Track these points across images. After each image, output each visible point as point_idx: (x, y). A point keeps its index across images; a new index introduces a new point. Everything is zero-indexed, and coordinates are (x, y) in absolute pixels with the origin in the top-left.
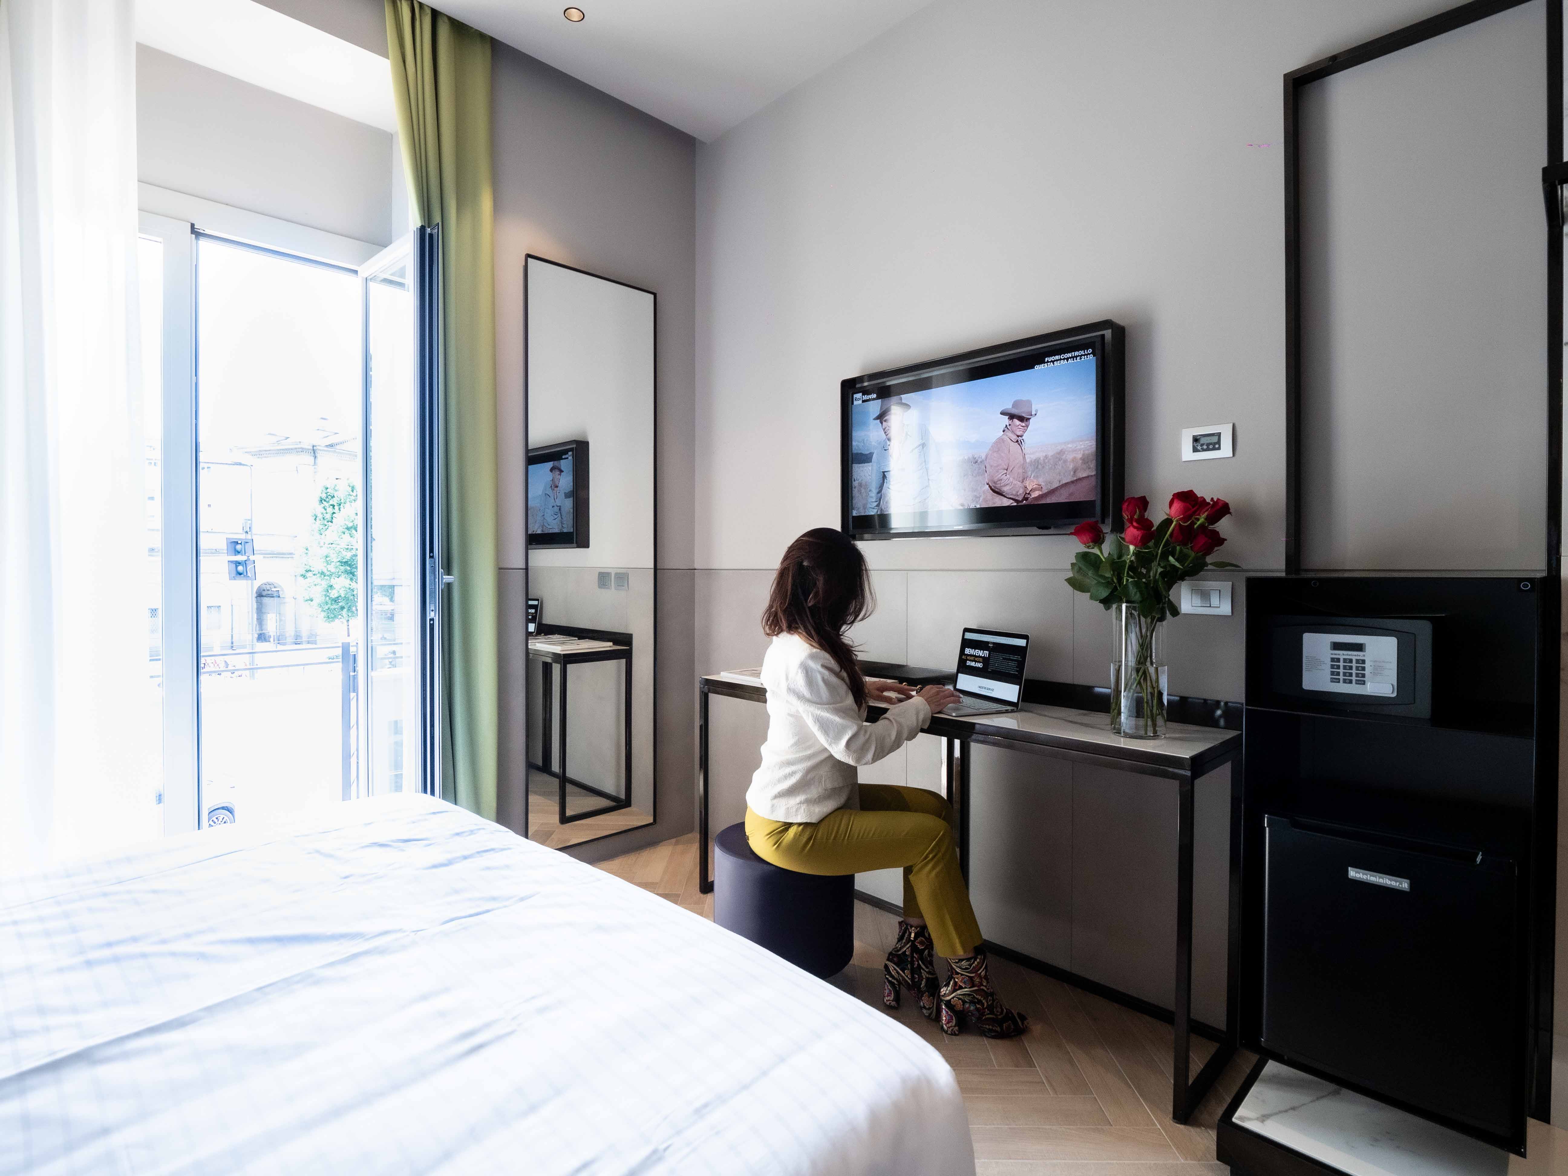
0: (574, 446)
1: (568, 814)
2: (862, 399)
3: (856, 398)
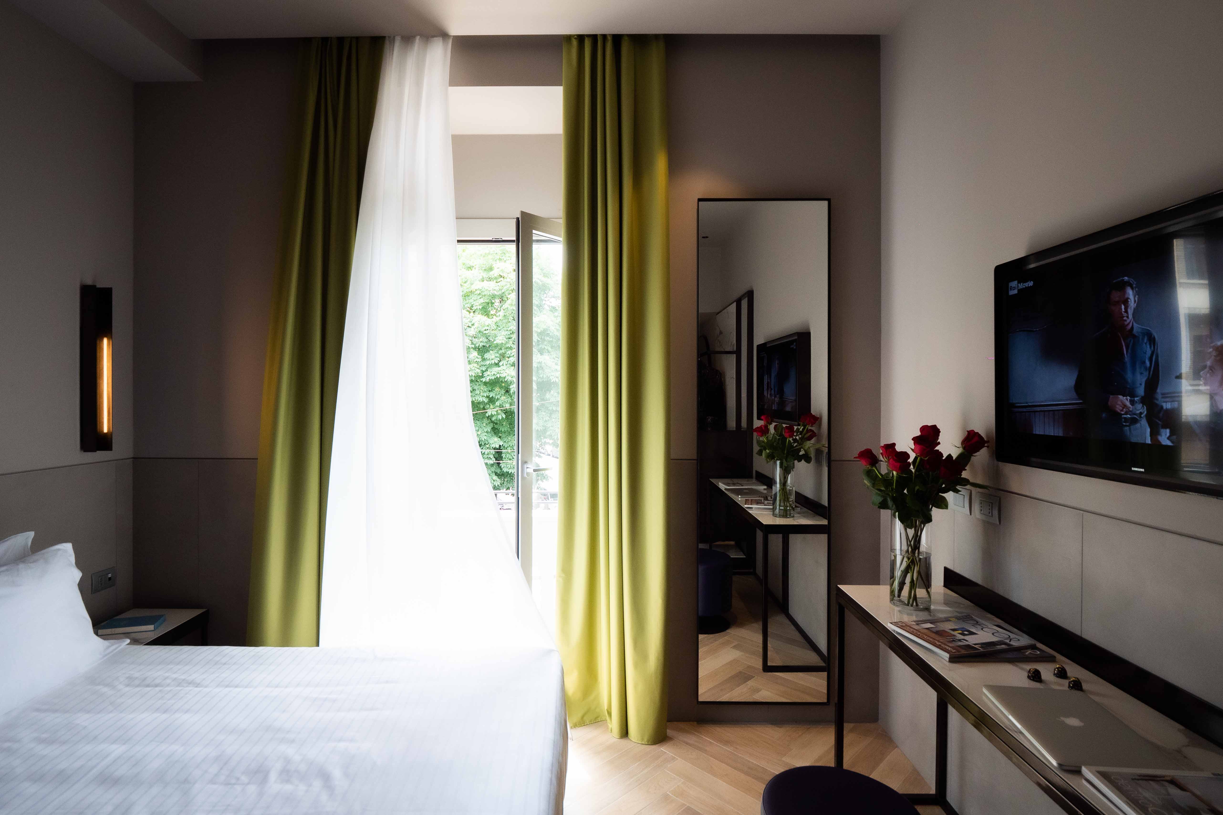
0: (796, 337)
1: (769, 664)
2: (1019, 288)
3: (1010, 287)
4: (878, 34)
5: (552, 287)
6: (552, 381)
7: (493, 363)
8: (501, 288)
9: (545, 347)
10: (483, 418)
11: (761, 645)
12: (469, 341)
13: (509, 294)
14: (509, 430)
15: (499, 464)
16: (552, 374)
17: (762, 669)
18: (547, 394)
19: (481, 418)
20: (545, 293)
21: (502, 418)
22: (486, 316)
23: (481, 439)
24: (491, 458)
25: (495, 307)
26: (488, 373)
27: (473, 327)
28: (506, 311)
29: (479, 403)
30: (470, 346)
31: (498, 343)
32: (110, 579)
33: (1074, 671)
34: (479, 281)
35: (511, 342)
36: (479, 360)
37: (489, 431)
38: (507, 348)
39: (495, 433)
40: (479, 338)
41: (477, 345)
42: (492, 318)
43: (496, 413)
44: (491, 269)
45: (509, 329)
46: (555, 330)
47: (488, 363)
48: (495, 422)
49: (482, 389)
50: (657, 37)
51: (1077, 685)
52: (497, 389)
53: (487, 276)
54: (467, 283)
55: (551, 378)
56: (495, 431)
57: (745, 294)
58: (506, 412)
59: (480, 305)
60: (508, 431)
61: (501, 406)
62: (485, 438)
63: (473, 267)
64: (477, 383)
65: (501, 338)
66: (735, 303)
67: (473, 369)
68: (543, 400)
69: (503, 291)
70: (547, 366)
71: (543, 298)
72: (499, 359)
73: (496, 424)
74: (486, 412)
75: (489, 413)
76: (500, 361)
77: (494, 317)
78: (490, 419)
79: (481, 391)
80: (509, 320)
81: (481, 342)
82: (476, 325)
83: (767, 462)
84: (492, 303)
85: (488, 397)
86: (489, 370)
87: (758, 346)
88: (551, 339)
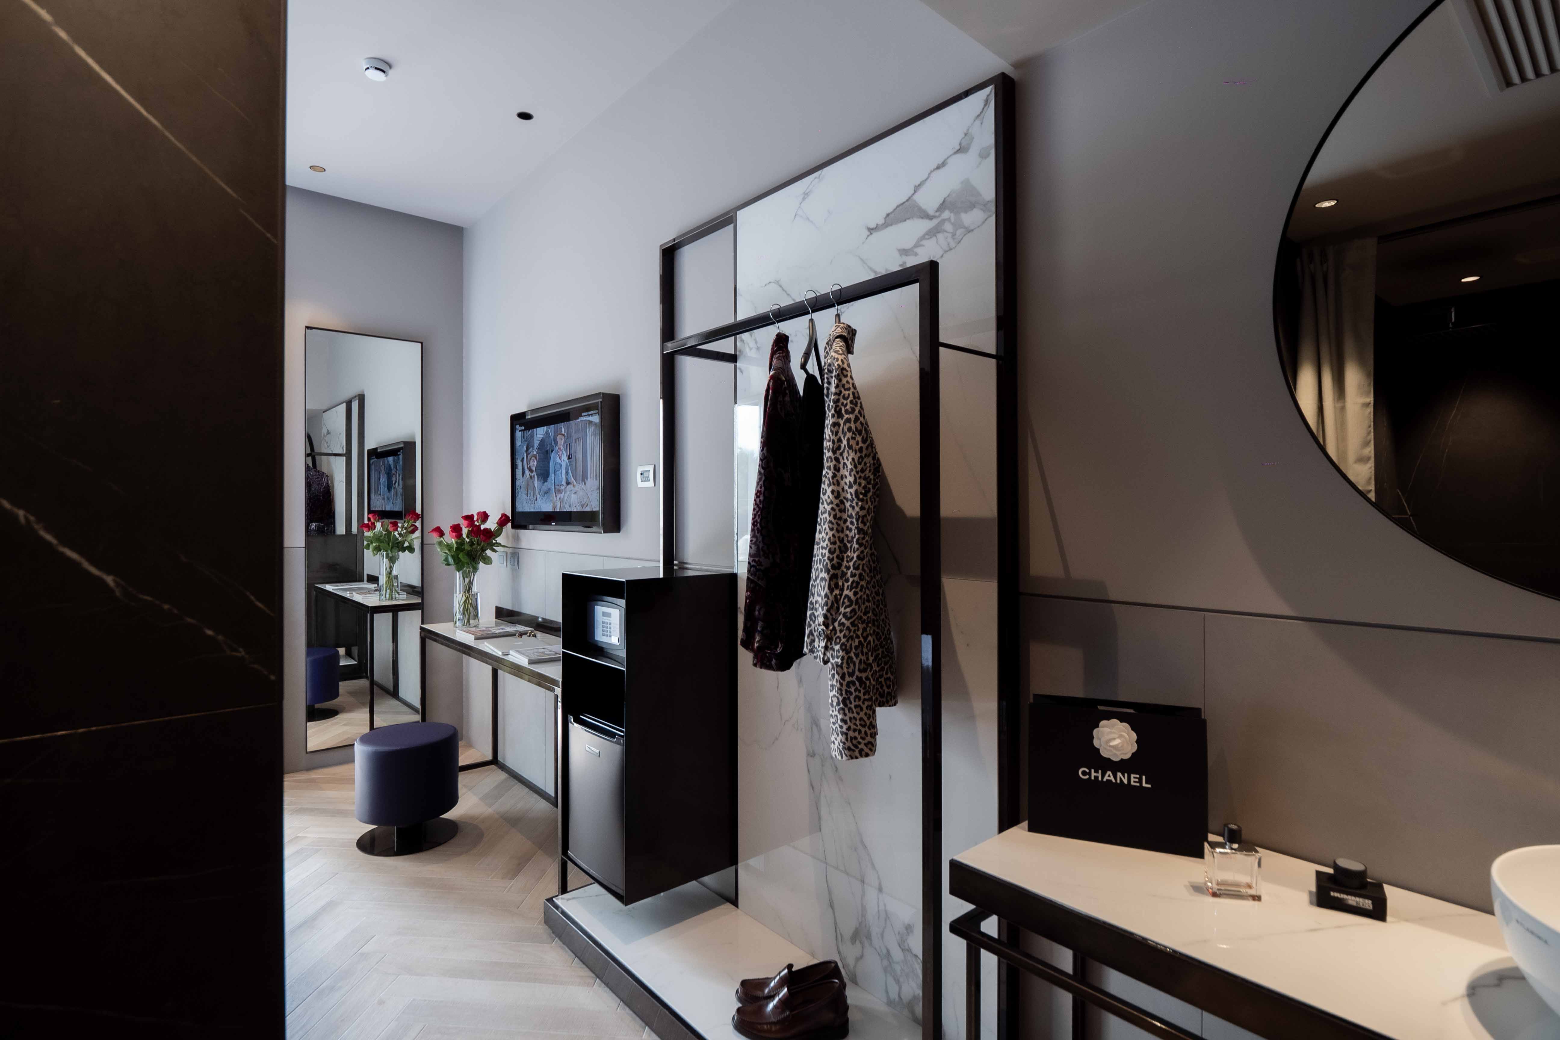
3: (516, 428)
4: (461, 225)
11: (368, 719)
57: (356, 397)
66: (345, 404)
83: (375, 555)
87: (368, 451)
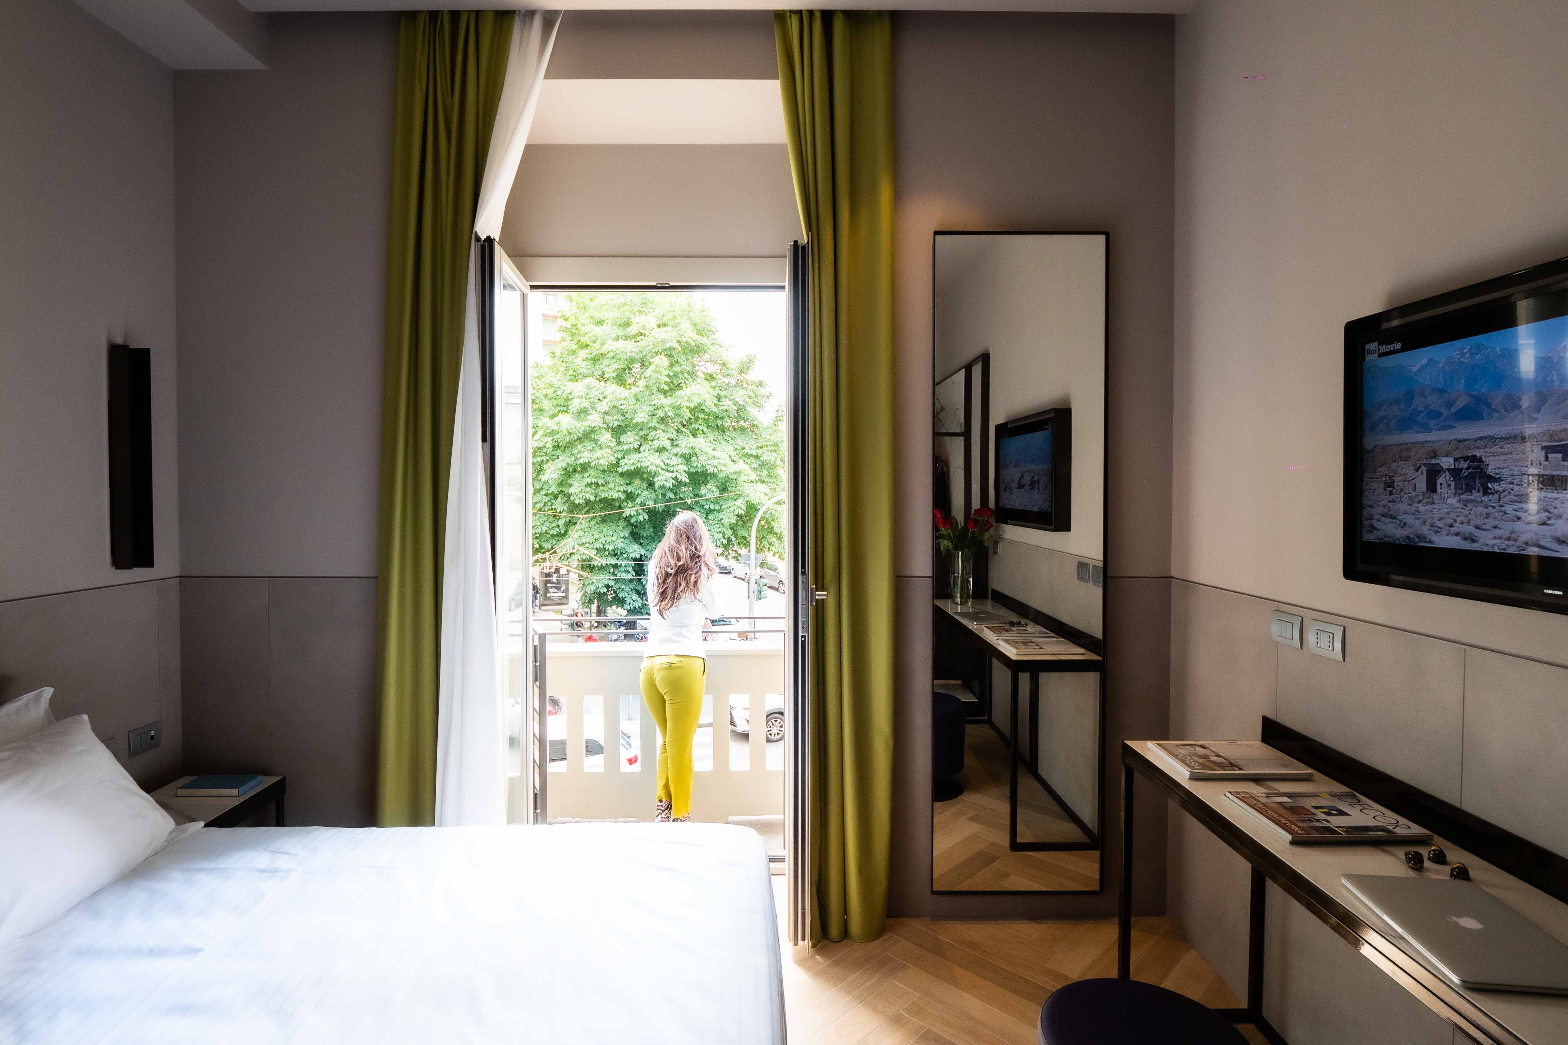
0: (1052, 415)
1: (1019, 840)
2: (1380, 352)
3: (1368, 350)
4: (1172, 12)
5: (708, 349)
6: (709, 472)
7: (632, 448)
8: (641, 349)
9: (700, 427)
10: (619, 519)
11: (1008, 817)
12: (599, 419)
13: (652, 357)
14: (653, 535)
15: (640, 580)
16: (709, 462)
17: (1009, 846)
18: (702, 488)
19: (616, 519)
20: (699, 356)
21: (645, 519)
22: (622, 386)
23: (616, 547)
24: (630, 571)
25: (634, 374)
26: (626, 461)
27: (605, 401)
28: (648, 379)
29: (613, 500)
30: (602, 426)
31: (638, 421)
32: (152, 737)
33: (1457, 856)
34: (612, 339)
35: (655, 421)
36: (613, 444)
37: (627, 536)
38: (650, 428)
39: (635, 539)
40: (613, 415)
41: (611, 425)
42: (630, 388)
43: (635, 513)
44: (627, 324)
45: (653, 403)
46: (713, 405)
47: (625, 447)
48: (635, 524)
49: (618, 481)
50: (879, 14)
51: (1461, 873)
52: (637, 482)
53: (622, 334)
54: (597, 343)
55: (708, 467)
56: (635, 536)
57: (979, 357)
58: (649, 511)
59: (614, 372)
60: (651, 536)
61: (642, 504)
62: (622, 545)
63: (604, 321)
64: (611, 473)
65: (641, 415)
66: (964, 369)
67: (606, 456)
68: (697, 495)
69: (644, 353)
70: (702, 451)
71: (696, 363)
72: (639, 443)
73: (636, 527)
74: (623, 512)
75: (627, 512)
76: (641, 445)
77: (633, 387)
78: (628, 521)
79: (616, 484)
80: (653, 392)
81: (616, 420)
82: (610, 398)
84: (630, 369)
85: (625, 492)
86: (626, 457)
87: (998, 428)
88: (707, 417)
